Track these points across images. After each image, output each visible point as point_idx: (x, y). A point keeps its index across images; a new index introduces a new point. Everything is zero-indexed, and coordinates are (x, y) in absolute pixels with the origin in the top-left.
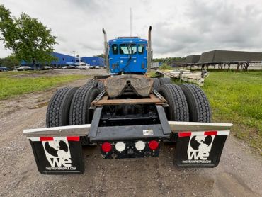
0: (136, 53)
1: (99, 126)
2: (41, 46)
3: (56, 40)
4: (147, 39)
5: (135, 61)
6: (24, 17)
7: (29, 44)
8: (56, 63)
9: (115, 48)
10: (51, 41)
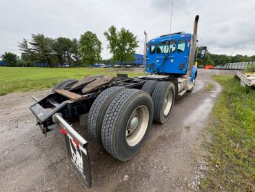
0: (174, 51)
1: (39, 103)
2: (128, 50)
3: (138, 44)
4: (192, 33)
5: (172, 61)
6: (123, 31)
7: (122, 49)
8: (136, 62)
9: (153, 48)
10: (135, 45)
